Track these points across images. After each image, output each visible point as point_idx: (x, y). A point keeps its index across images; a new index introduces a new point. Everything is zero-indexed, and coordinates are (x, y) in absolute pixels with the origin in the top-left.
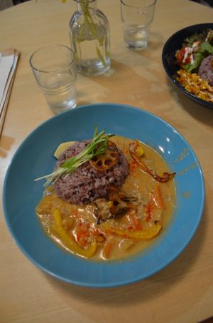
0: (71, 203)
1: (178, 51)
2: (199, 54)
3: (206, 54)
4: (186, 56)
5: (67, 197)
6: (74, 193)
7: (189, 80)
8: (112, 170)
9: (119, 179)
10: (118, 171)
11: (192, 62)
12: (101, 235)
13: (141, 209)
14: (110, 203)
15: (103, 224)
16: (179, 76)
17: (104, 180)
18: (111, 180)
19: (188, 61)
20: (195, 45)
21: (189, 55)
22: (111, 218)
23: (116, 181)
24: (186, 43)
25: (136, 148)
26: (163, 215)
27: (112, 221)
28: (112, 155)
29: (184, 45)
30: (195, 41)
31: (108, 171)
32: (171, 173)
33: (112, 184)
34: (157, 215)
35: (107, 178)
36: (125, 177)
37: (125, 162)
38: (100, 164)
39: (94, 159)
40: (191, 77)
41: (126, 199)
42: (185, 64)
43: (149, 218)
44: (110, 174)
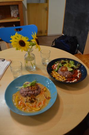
0: (22, 96)
1: (53, 65)
2: (58, 67)
3: (60, 67)
4: (55, 67)
5: (22, 94)
6: (23, 93)
7: (54, 74)
8: (34, 90)
9: (35, 94)
10: (36, 92)
11: (56, 69)
12: (25, 105)
13: (38, 103)
14: (30, 98)
15: (26, 103)
16: (52, 73)
17: (31, 92)
18: (33, 93)
19: (55, 68)
20: (58, 64)
21: (56, 67)
22: (29, 102)
23: (34, 94)
24: (55, 63)
25: (44, 88)
26: (42, 106)
27: (29, 103)
28: (36, 87)
29: (54, 64)
30: (58, 63)
31: (33, 90)
32: (50, 97)
33: (33, 94)
34: (41, 106)
35: (32, 92)
36: (38, 94)
37: (39, 91)
38: (32, 88)
39: (31, 86)
40: (55, 73)
41: (35, 99)
42: (54, 69)
43: (39, 106)
44: (33, 91)
